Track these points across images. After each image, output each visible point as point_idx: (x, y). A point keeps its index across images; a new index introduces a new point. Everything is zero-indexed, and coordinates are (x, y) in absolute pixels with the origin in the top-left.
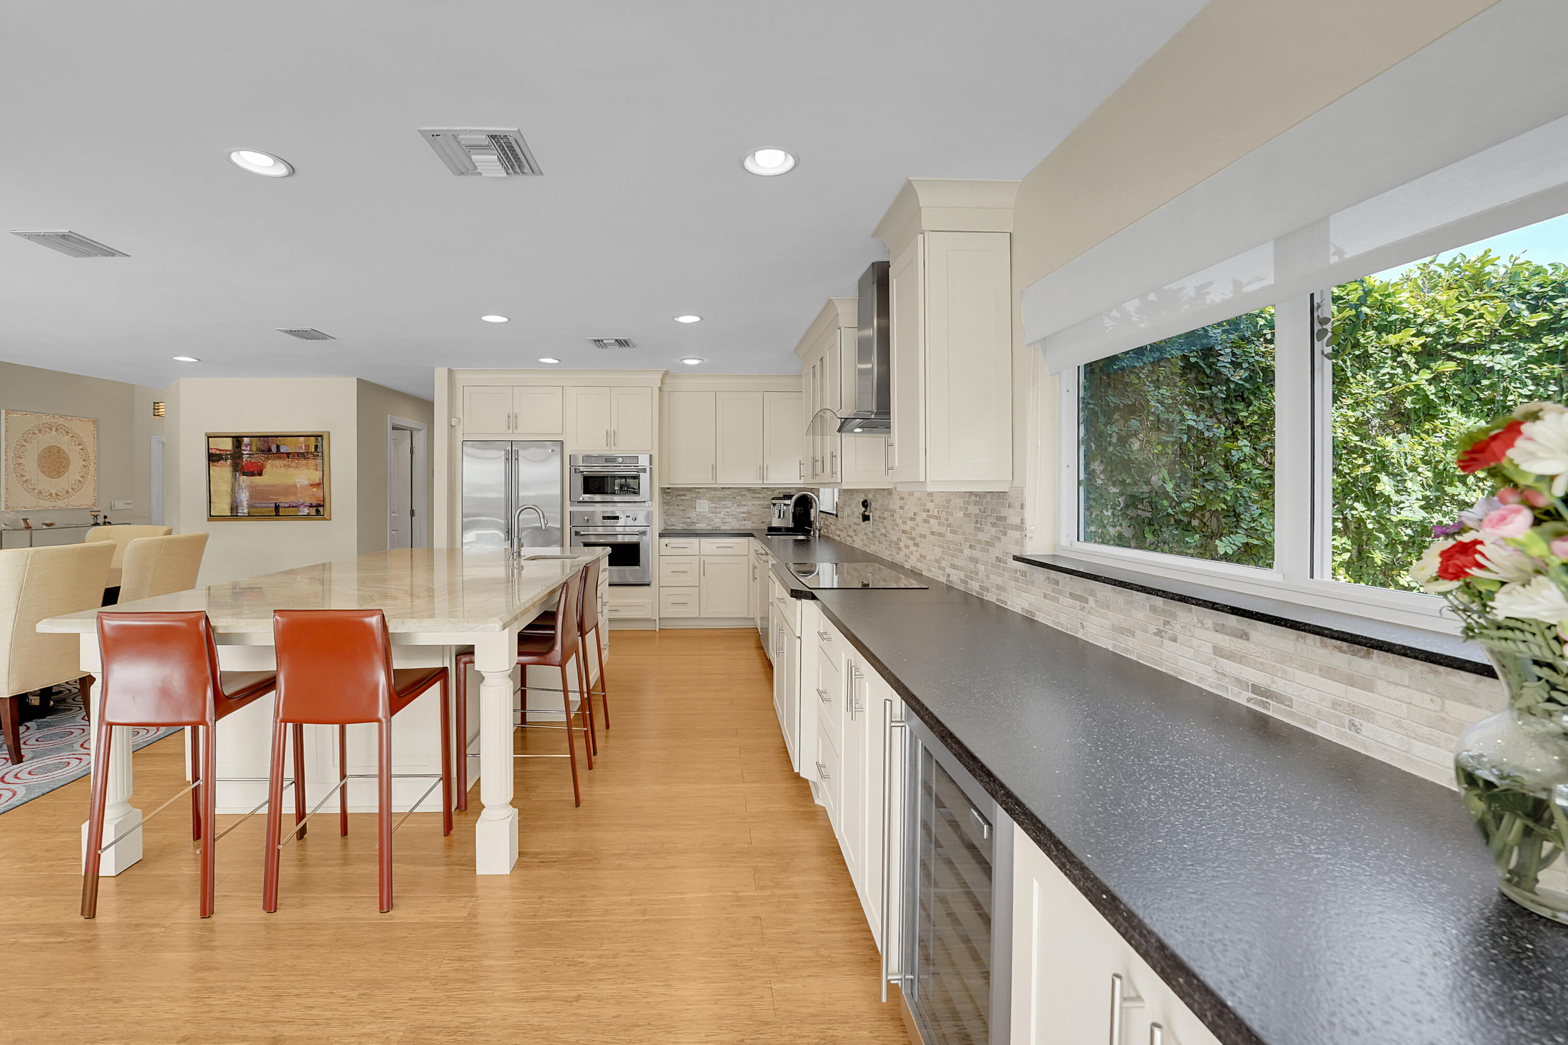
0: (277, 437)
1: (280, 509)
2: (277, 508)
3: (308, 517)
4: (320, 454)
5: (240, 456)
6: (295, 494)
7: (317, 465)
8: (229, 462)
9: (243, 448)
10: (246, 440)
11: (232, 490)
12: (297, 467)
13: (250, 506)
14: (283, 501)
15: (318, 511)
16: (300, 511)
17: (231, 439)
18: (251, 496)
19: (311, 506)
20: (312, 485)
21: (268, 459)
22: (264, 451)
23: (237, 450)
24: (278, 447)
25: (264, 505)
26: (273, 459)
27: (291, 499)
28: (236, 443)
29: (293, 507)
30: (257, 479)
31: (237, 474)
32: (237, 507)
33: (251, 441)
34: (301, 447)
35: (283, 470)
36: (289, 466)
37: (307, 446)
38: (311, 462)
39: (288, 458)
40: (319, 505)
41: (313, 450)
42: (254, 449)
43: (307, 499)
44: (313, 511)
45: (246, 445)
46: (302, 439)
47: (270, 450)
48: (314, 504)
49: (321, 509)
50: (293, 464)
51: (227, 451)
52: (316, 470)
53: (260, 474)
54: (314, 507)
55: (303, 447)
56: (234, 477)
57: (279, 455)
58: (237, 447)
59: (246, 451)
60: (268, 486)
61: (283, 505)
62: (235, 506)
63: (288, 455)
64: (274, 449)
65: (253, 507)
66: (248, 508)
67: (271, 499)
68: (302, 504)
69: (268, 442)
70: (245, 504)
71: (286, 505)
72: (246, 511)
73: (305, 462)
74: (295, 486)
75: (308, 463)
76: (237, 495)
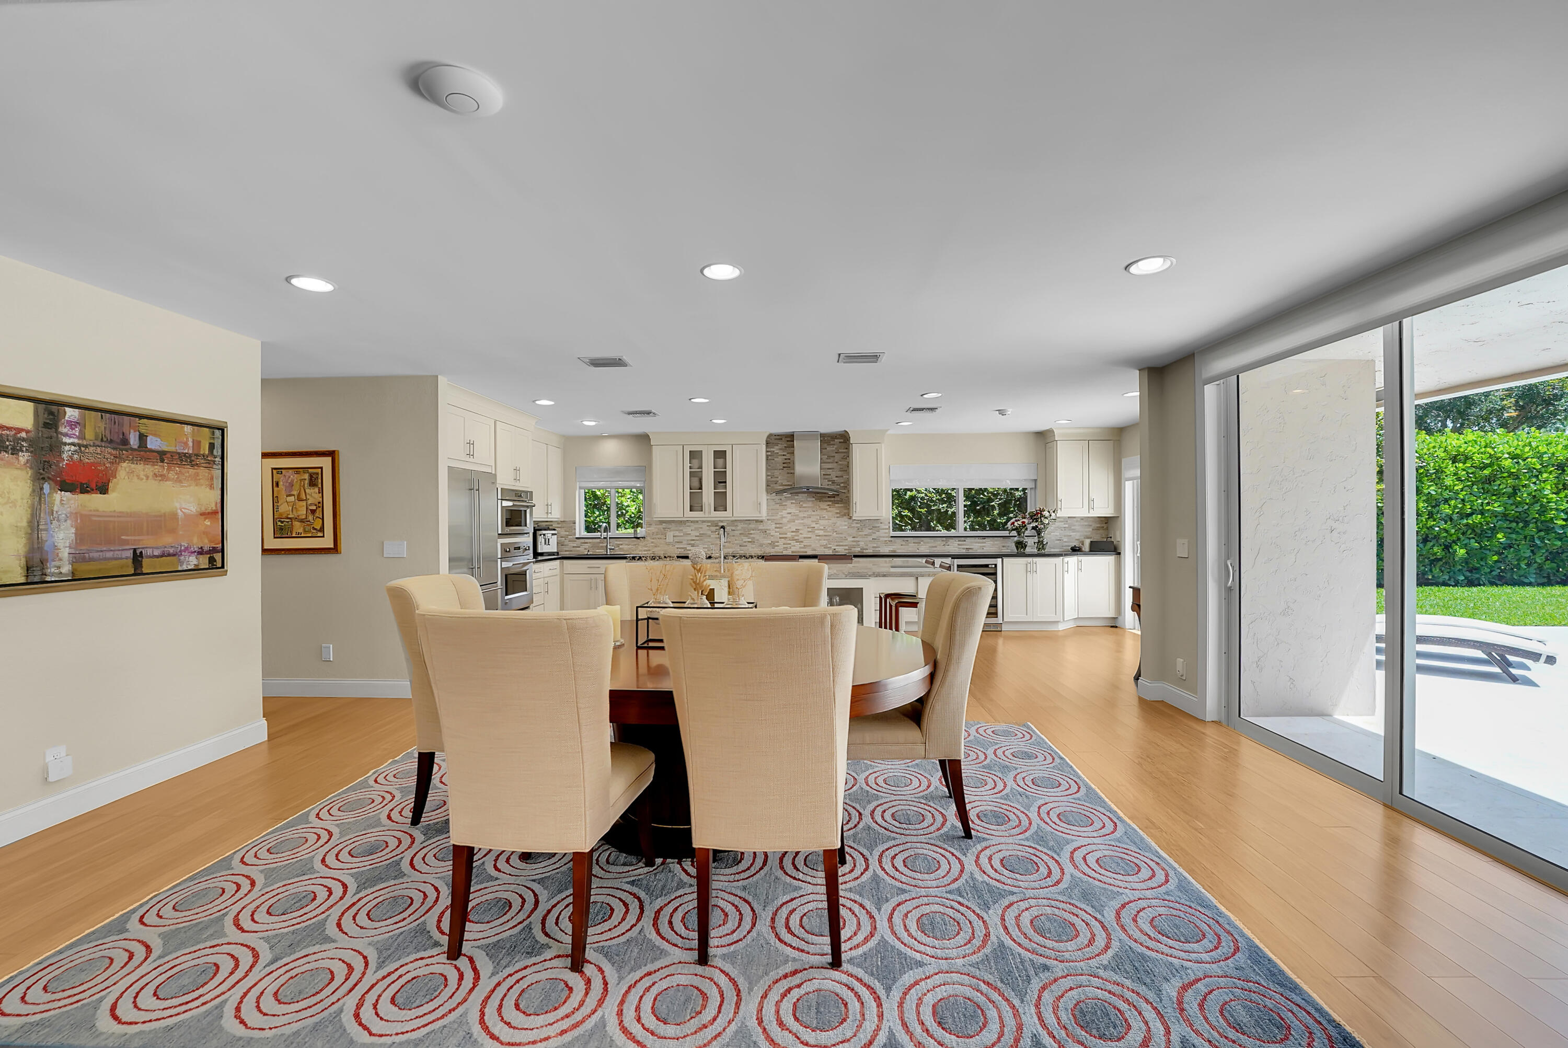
0: (141, 417)
1: (145, 562)
2: (137, 558)
3: (196, 571)
4: (218, 460)
5: (55, 447)
6: (173, 531)
7: (212, 479)
8: (24, 457)
9: (63, 430)
10: (71, 414)
11: (30, 522)
12: (178, 481)
13: (77, 558)
14: (150, 544)
15: (212, 560)
16: (182, 563)
17: (30, 405)
18: (80, 537)
19: (201, 552)
20: (202, 514)
21: (118, 459)
22: (111, 441)
23: (47, 433)
24: (142, 438)
25: (109, 555)
26: (132, 461)
27: (167, 541)
28: (44, 417)
29: (169, 555)
30: (94, 501)
31: (46, 487)
32: (43, 562)
33: (83, 417)
34: (186, 444)
35: (153, 484)
36: (163, 478)
37: (197, 444)
38: (203, 472)
39: (162, 461)
40: (214, 550)
41: (207, 452)
42: (90, 434)
43: (195, 540)
44: (204, 562)
45: (72, 425)
46: (188, 429)
47: (125, 442)
48: (206, 549)
49: (218, 557)
50: (172, 475)
51: (20, 430)
52: (211, 487)
53: (104, 490)
54: (207, 553)
55: (190, 444)
56: (38, 492)
57: (143, 453)
58: (46, 425)
59: (69, 439)
60: (121, 514)
61: (149, 552)
62: (37, 557)
63: (161, 456)
64: (134, 441)
65: (84, 560)
66: (72, 563)
67: (126, 542)
68: (186, 549)
69: (121, 425)
70: (65, 553)
71: (156, 553)
72: (66, 569)
73: (192, 471)
74: (174, 516)
75: (197, 475)
76: (44, 535)
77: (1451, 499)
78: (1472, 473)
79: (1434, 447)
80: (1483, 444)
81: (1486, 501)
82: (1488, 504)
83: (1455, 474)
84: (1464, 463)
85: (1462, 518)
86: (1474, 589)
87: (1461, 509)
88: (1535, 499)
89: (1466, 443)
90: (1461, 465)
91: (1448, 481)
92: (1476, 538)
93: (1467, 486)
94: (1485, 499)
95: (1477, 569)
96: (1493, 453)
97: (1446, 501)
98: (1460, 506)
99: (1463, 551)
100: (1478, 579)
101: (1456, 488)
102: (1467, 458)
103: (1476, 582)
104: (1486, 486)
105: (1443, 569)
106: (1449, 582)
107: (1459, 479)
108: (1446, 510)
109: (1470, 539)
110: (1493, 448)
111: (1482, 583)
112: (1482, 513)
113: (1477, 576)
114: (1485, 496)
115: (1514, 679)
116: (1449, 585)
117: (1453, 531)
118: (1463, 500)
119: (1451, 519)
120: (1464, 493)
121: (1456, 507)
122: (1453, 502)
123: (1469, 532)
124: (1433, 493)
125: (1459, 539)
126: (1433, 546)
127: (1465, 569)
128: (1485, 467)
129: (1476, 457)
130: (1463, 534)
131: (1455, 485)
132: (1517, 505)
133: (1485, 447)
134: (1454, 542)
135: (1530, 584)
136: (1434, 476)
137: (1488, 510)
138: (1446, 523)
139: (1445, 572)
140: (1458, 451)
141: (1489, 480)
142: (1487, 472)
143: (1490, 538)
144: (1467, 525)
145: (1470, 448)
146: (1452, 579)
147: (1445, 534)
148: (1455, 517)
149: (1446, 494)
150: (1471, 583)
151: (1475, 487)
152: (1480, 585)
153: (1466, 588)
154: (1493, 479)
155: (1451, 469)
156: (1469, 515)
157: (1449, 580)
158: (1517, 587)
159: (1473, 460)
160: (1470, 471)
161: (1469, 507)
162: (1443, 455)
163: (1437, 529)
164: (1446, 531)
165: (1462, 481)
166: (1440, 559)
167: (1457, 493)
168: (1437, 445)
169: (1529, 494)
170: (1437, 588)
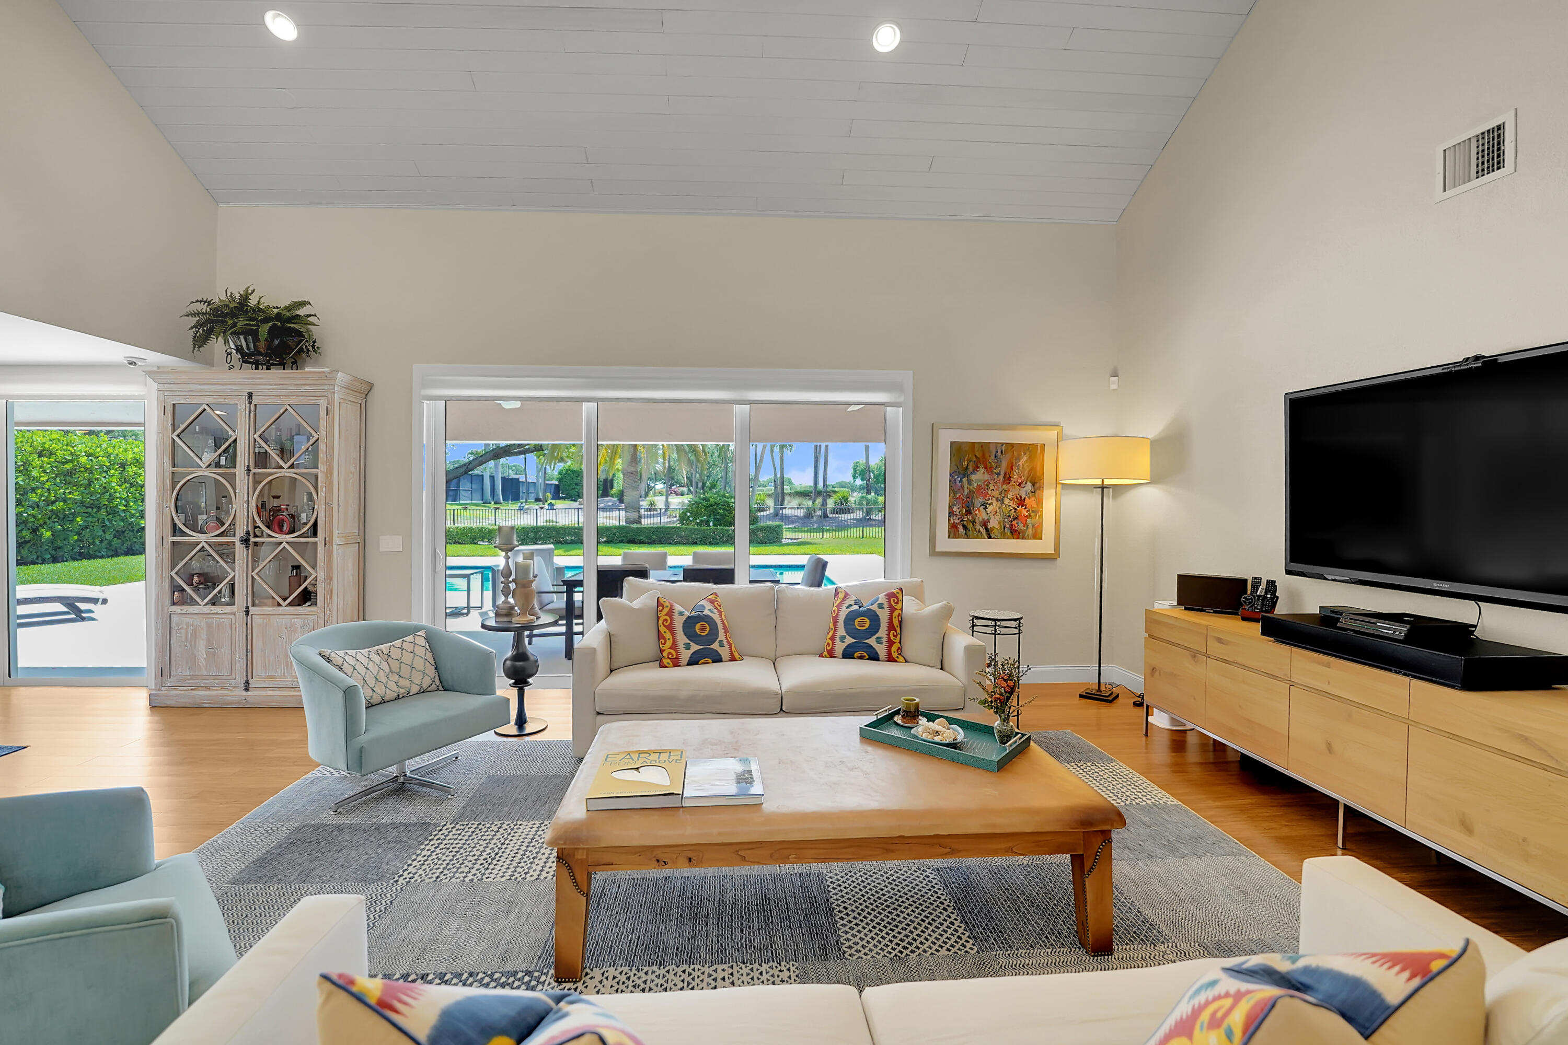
77: (37, 488)
78: (55, 467)
79: (21, 442)
80: (65, 443)
81: (67, 491)
82: (70, 493)
83: (41, 467)
84: (49, 458)
85: (48, 505)
86: (59, 565)
87: (47, 497)
88: (105, 489)
89: (50, 440)
90: (46, 459)
91: (35, 473)
92: (59, 522)
93: (52, 478)
94: (67, 489)
95: (60, 548)
96: (73, 451)
97: (33, 490)
98: (46, 494)
99: (49, 534)
100: (63, 556)
101: (42, 479)
102: (51, 454)
103: (60, 560)
104: (68, 478)
105: (31, 549)
106: (37, 561)
107: (44, 471)
108: (33, 498)
109: (54, 522)
110: (73, 447)
111: (65, 559)
112: (64, 501)
113: (61, 554)
114: (67, 486)
115: (83, 619)
116: (37, 564)
117: (40, 516)
118: (48, 490)
119: (38, 506)
120: (49, 483)
121: (42, 495)
122: (39, 491)
123: (54, 517)
124: (21, 483)
125: (45, 523)
126: (22, 530)
127: (51, 549)
128: (67, 462)
129: (59, 453)
130: (49, 518)
131: (41, 477)
132: (92, 494)
133: (67, 445)
134: (41, 526)
135: (102, 557)
136: (22, 468)
137: (70, 498)
138: (33, 509)
139: (33, 552)
140: (43, 447)
141: (70, 473)
142: (68, 466)
143: (72, 521)
144: (52, 511)
145: (54, 445)
146: (40, 558)
147: (33, 519)
148: (42, 504)
149: (33, 484)
150: (55, 560)
151: (58, 478)
152: (63, 561)
153: (52, 565)
154: (74, 472)
155: (37, 462)
156: (53, 502)
157: (37, 558)
158: (92, 560)
159: (56, 455)
160: (54, 465)
161: (53, 495)
162: (30, 449)
163: (25, 515)
164: (34, 516)
165: (47, 473)
166: (29, 541)
167: (43, 483)
168: (25, 440)
169: (100, 486)
170: (26, 567)
